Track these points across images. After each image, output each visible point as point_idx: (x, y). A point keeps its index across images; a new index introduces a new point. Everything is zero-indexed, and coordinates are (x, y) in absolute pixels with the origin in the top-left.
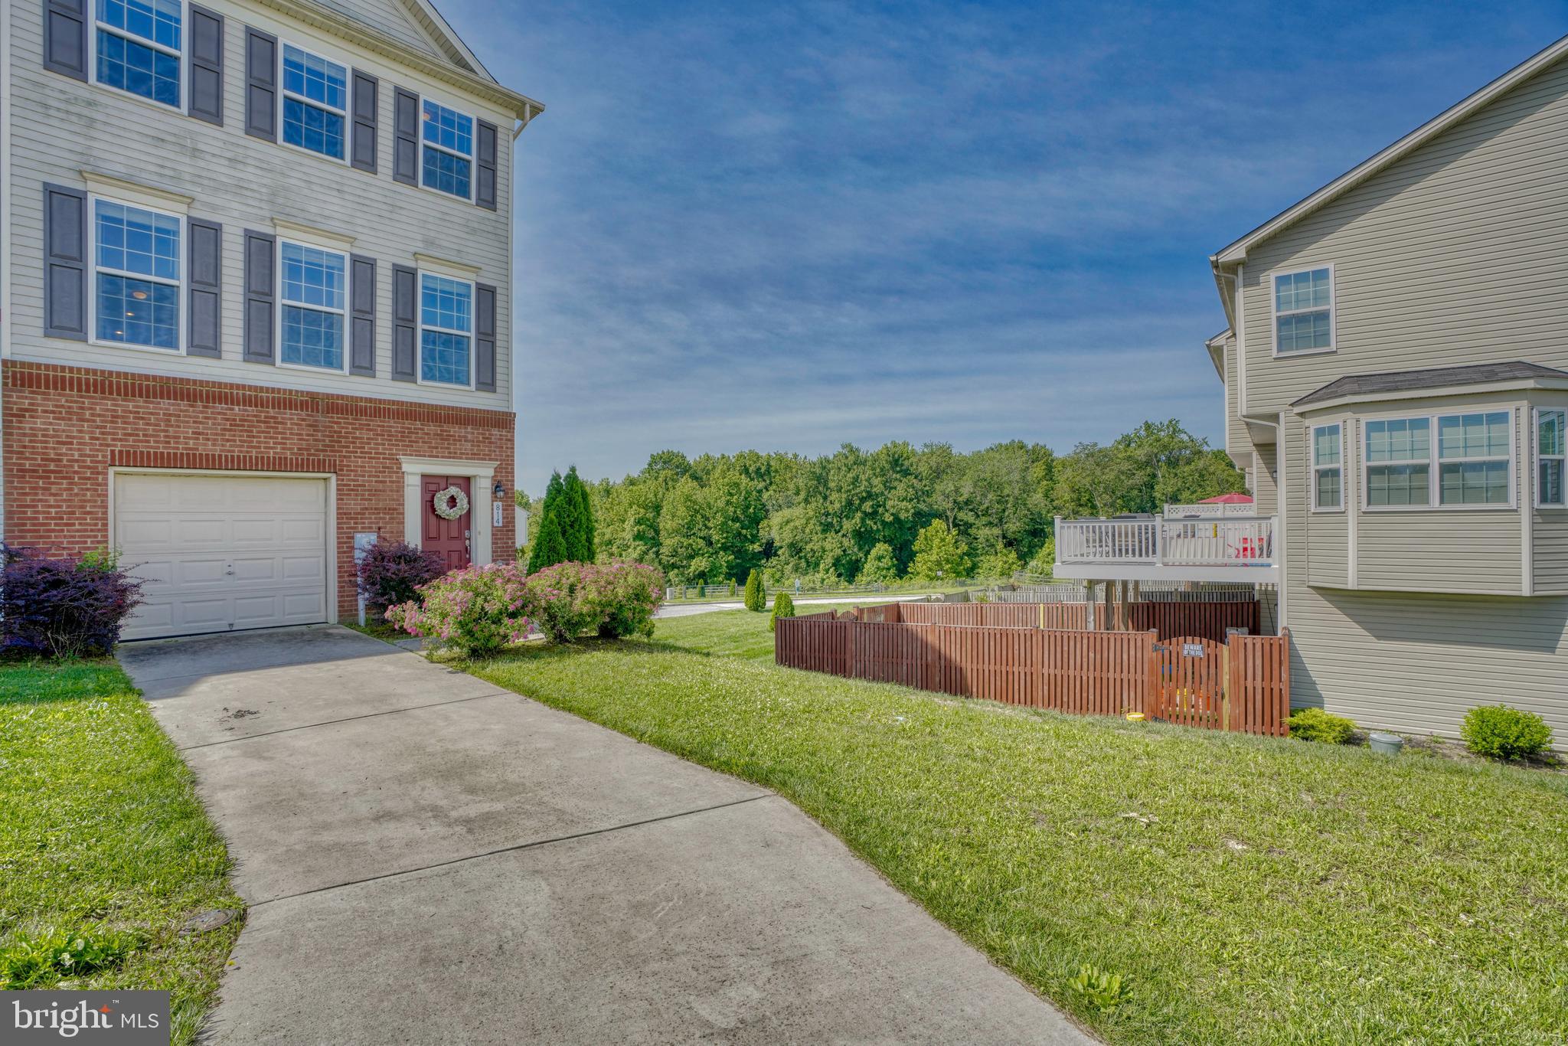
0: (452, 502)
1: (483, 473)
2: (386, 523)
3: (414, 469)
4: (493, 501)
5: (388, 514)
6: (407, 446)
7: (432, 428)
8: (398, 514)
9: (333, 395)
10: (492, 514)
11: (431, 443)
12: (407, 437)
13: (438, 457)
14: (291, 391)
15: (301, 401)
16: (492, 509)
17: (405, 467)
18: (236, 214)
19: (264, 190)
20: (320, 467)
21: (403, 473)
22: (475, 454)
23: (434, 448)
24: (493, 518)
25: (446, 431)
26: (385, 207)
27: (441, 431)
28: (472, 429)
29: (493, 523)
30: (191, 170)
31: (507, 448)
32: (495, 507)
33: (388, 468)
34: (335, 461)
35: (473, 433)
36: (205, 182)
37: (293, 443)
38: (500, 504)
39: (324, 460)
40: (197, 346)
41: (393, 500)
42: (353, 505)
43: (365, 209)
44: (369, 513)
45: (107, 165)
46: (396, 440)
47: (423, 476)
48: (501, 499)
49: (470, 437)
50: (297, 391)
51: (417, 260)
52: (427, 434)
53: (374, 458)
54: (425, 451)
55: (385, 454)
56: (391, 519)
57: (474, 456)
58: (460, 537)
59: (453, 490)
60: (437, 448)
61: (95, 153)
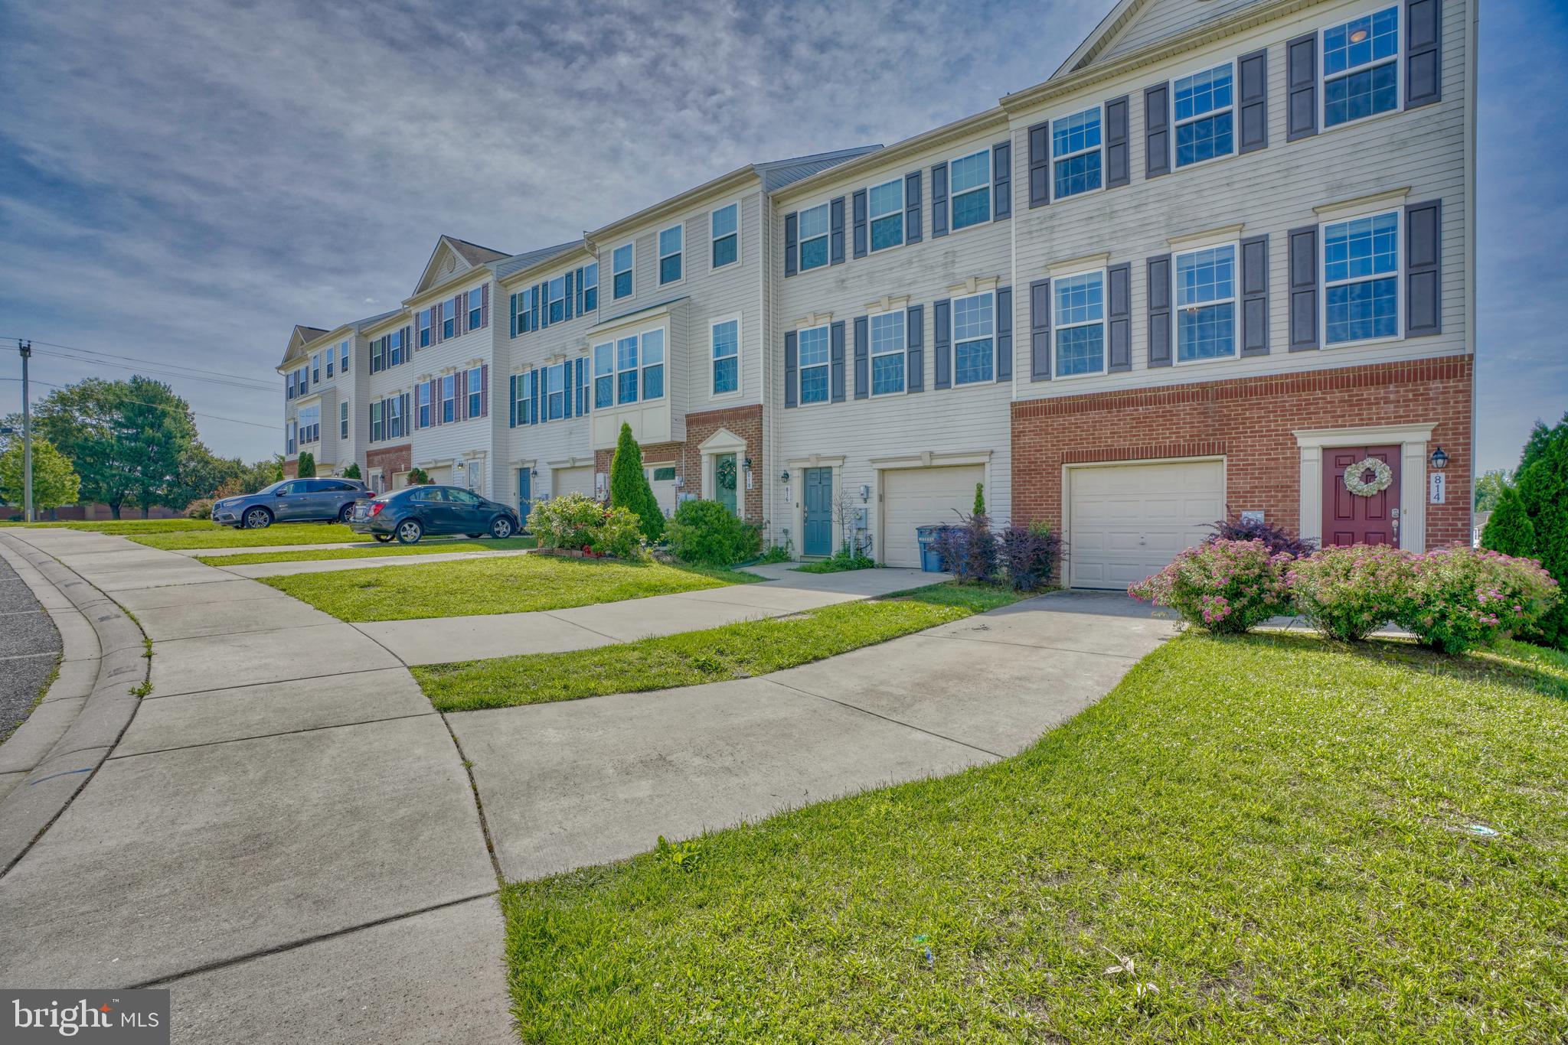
0: (1369, 476)
1: (1415, 440)
2: (1279, 501)
3: (1311, 444)
4: (1429, 472)
5: (1280, 491)
6: (1305, 419)
7: (1338, 395)
8: (1292, 491)
9: (1221, 382)
10: (1428, 488)
11: (1335, 412)
12: (1305, 409)
13: (1345, 426)
14: (1183, 386)
15: (1193, 393)
16: (1428, 482)
17: (1301, 442)
18: (1140, 249)
19: (1161, 218)
20: (1210, 450)
21: (1299, 448)
22: (1401, 417)
23: (1339, 416)
24: (1428, 493)
25: (1357, 395)
26: (1278, 175)
27: (1349, 396)
28: (1396, 387)
29: (1428, 499)
30: (1107, 231)
31: (1457, 402)
32: (1433, 480)
33: (1281, 444)
34: (1224, 443)
35: (1398, 392)
36: (1119, 234)
37: (1186, 431)
38: (1443, 475)
39: (1214, 444)
40: (1116, 365)
41: (1287, 477)
42: (1243, 484)
43: (1257, 188)
44: (1260, 492)
45: (1063, 253)
46: (1291, 415)
47: (1326, 450)
48: (1443, 469)
49: (1392, 397)
50: (1188, 385)
51: (1317, 214)
52: (1330, 402)
53: (1265, 436)
54: (1327, 422)
55: (1277, 430)
56: (1283, 496)
57: (1399, 419)
58: (1384, 516)
59: (1369, 462)
60: (1344, 416)
61: (1055, 249)
